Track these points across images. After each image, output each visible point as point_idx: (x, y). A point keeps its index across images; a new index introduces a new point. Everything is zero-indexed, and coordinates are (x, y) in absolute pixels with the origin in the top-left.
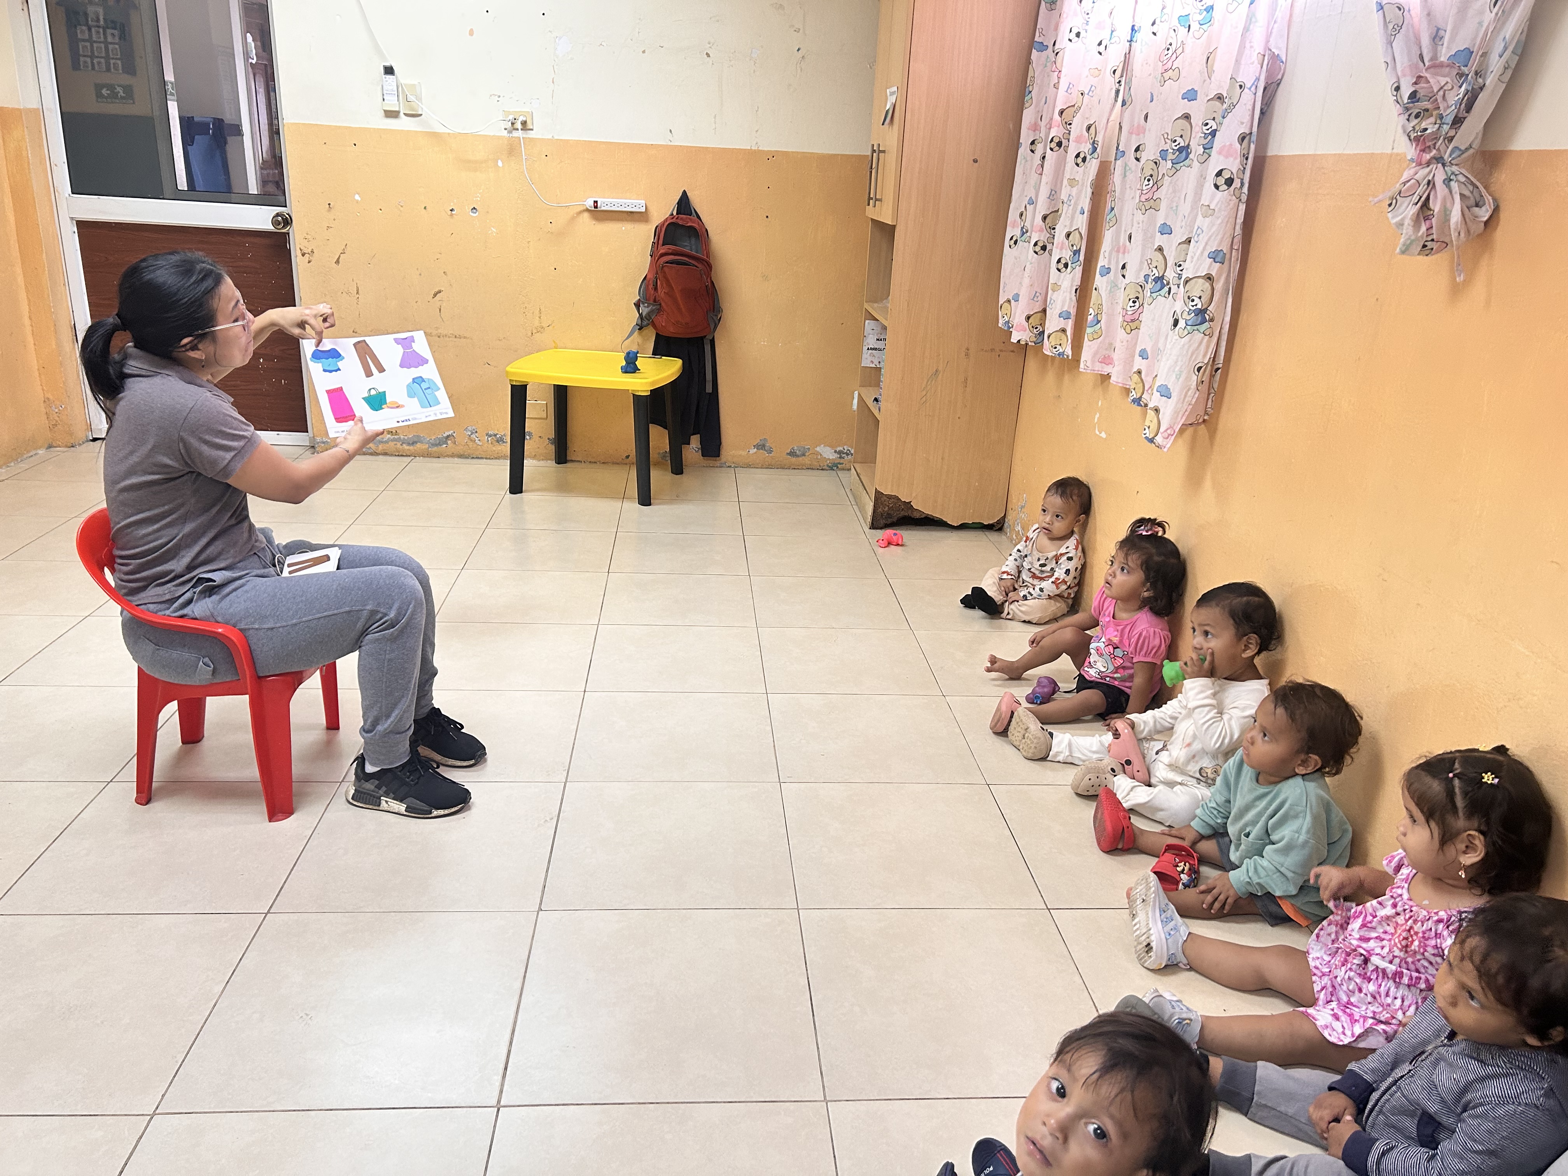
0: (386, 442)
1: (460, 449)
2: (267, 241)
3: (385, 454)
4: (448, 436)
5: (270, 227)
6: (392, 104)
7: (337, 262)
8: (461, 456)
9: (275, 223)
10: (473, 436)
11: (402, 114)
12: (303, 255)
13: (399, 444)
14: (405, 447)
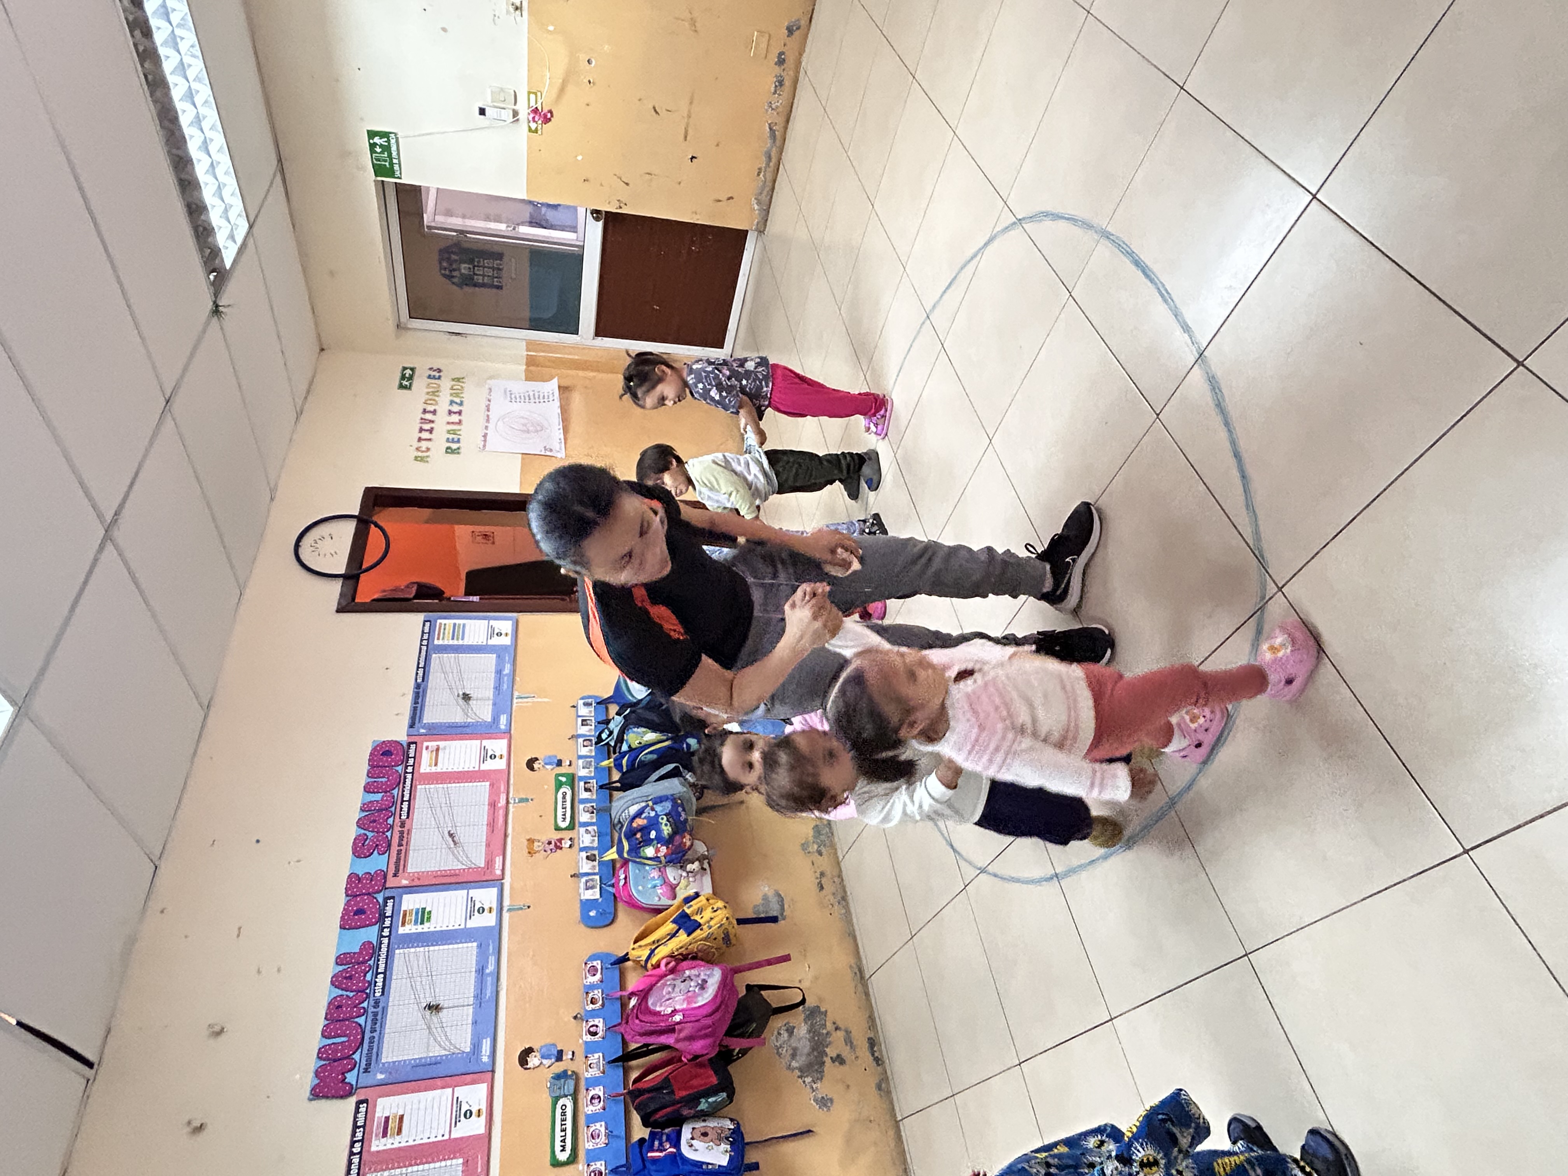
0: (765, 179)
1: (780, 120)
2: (610, 228)
3: (774, 181)
4: (771, 129)
5: (600, 224)
6: (508, 115)
7: (627, 184)
8: (788, 121)
9: (597, 219)
10: (774, 106)
11: (515, 108)
12: (621, 207)
13: (768, 169)
14: (771, 164)
